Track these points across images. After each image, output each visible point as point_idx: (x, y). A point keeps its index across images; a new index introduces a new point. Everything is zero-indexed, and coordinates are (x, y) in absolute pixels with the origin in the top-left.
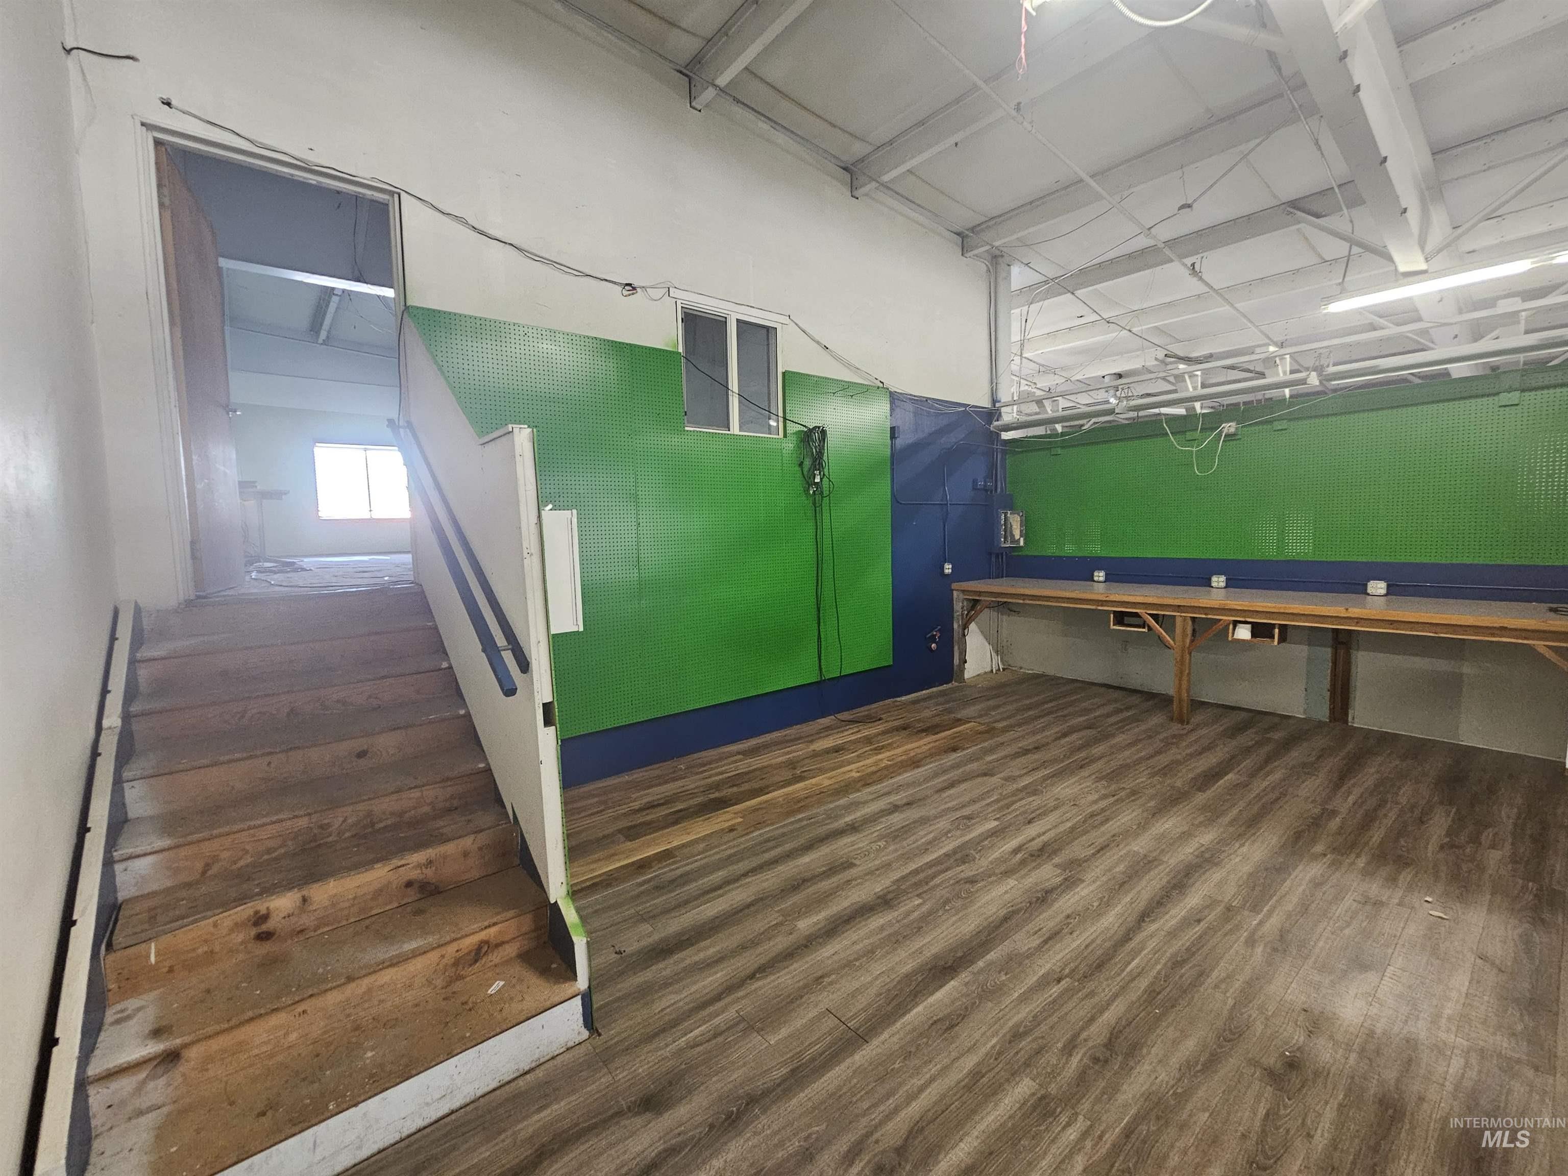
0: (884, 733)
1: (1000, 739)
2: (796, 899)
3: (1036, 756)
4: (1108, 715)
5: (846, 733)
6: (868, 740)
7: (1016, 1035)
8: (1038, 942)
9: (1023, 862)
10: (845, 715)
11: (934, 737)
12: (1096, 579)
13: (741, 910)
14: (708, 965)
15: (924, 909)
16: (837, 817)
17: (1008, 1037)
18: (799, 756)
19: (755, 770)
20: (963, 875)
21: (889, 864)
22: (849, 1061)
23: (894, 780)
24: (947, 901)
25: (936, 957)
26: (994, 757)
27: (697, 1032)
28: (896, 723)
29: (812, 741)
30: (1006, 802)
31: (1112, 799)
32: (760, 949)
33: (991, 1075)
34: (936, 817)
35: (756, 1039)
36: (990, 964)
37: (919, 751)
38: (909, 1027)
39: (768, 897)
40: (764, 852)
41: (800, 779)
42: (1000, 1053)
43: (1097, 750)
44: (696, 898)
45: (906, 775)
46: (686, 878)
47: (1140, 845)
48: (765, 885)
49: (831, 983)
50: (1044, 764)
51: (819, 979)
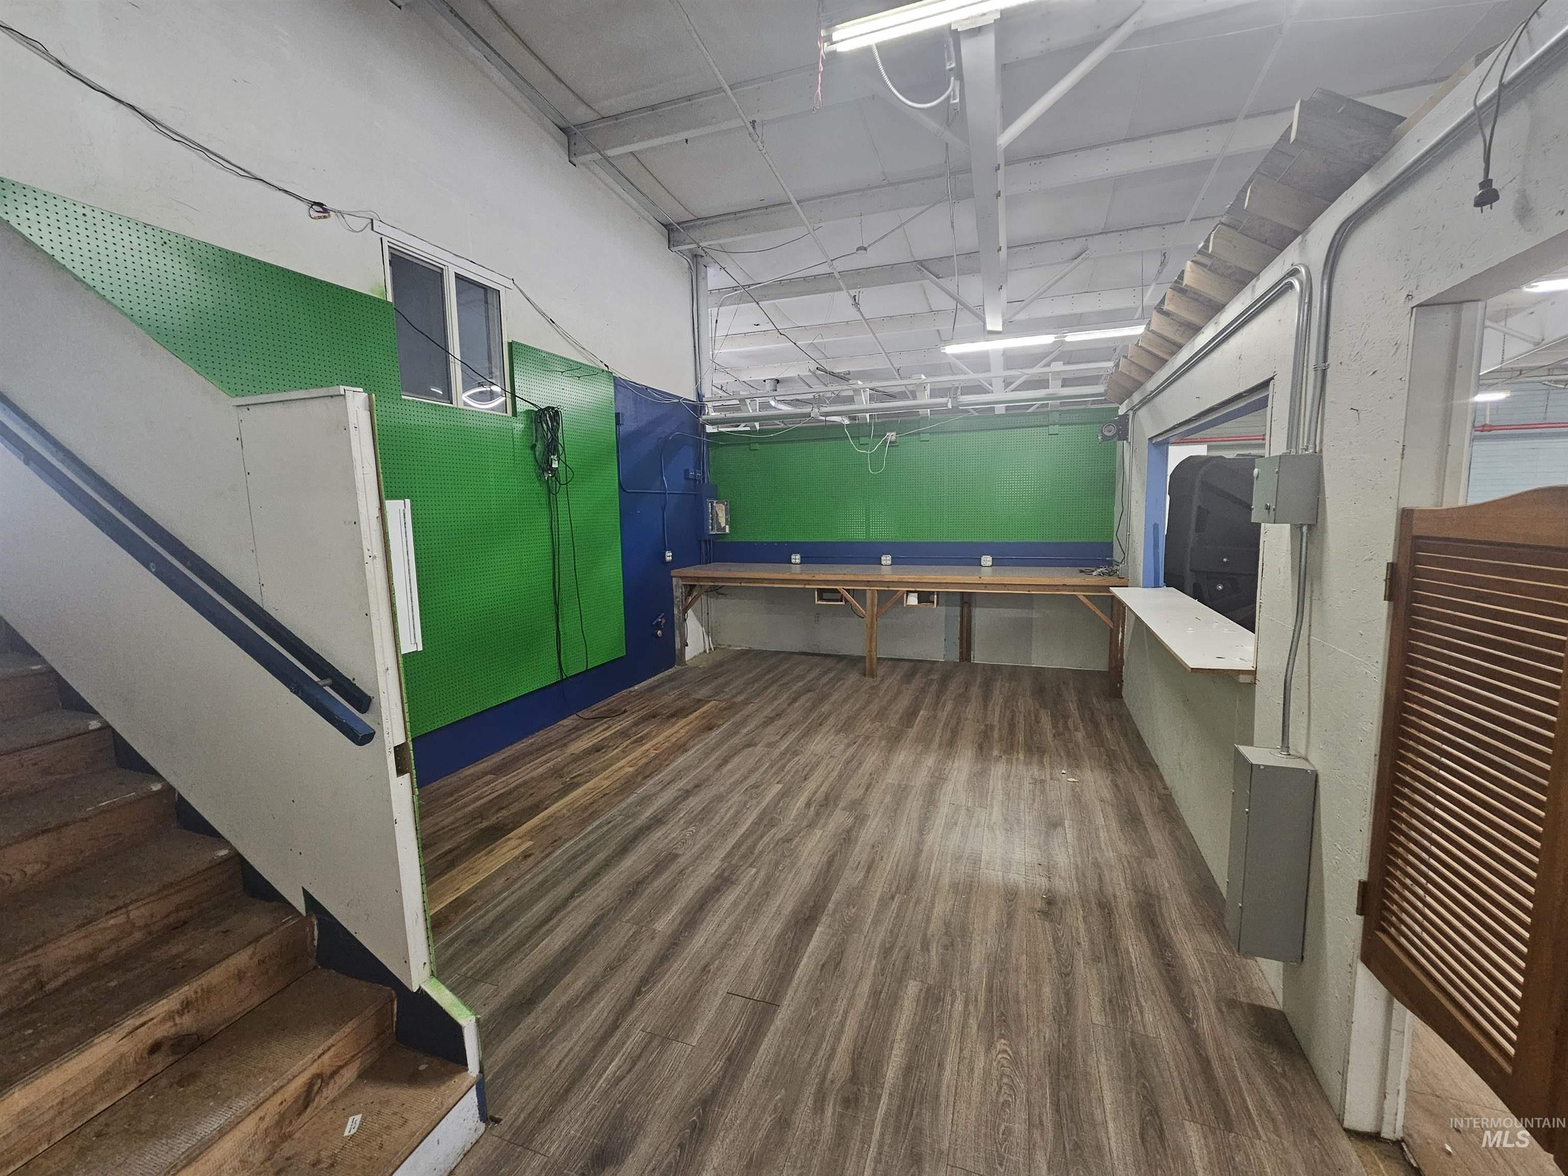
0: (636, 724)
1: (745, 712)
2: (638, 906)
3: (781, 722)
4: (818, 678)
5: (597, 731)
6: (624, 734)
7: (887, 951)
8: (863, 874)
9: (818, 814)
10: (586, 713)
11: (685, 720)
12: (793, 561)
13: (589, 932)
14: (584, 999)
15: (762, 873)
16: (635, 815)
17: (881, 955)
18: (558, 763)
19: (516, 788)
20: (777, 838)
21: (709, 846)
22: (772, 1028)
23: (670, 768)
24: (777, 864)
25: (795, 912)
26: (748, 728)
27: (612, 1068)
28: (643, 713)
29: (565, 745)
30: (779, 764)
31: (855, 746)
32: (631, 964)
33: (885, 989)
34: (728, 793)
35: (677, 1047)
36: (838, 904)
37: (679, 735)
38: (805, 979)
39: (609, 911)
40: (579, 868)
41: (576, 786)
42: (883, 969)
43: (826, 708)
44: (529, 937)
45: (680, 760)
46: (504, 920)
47: (891, 777)
48: (599, 900)
49: (718, 969)
50: (790, 728)
51: (705, 969)
